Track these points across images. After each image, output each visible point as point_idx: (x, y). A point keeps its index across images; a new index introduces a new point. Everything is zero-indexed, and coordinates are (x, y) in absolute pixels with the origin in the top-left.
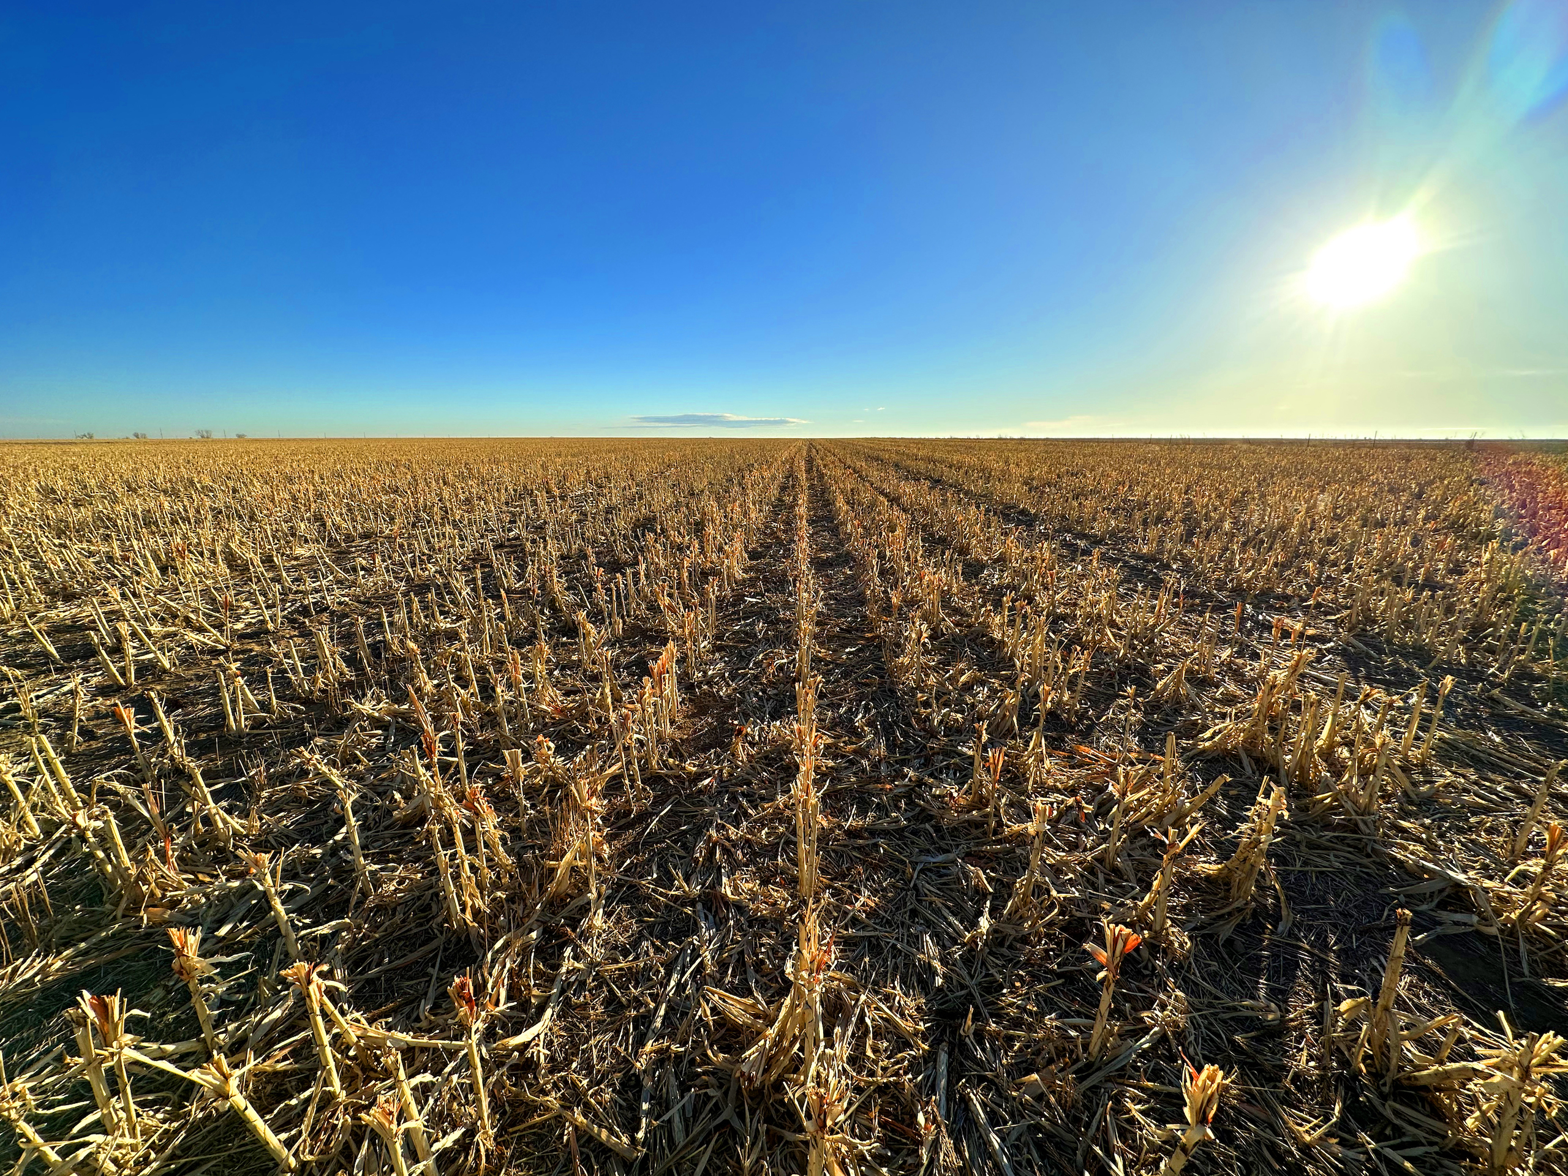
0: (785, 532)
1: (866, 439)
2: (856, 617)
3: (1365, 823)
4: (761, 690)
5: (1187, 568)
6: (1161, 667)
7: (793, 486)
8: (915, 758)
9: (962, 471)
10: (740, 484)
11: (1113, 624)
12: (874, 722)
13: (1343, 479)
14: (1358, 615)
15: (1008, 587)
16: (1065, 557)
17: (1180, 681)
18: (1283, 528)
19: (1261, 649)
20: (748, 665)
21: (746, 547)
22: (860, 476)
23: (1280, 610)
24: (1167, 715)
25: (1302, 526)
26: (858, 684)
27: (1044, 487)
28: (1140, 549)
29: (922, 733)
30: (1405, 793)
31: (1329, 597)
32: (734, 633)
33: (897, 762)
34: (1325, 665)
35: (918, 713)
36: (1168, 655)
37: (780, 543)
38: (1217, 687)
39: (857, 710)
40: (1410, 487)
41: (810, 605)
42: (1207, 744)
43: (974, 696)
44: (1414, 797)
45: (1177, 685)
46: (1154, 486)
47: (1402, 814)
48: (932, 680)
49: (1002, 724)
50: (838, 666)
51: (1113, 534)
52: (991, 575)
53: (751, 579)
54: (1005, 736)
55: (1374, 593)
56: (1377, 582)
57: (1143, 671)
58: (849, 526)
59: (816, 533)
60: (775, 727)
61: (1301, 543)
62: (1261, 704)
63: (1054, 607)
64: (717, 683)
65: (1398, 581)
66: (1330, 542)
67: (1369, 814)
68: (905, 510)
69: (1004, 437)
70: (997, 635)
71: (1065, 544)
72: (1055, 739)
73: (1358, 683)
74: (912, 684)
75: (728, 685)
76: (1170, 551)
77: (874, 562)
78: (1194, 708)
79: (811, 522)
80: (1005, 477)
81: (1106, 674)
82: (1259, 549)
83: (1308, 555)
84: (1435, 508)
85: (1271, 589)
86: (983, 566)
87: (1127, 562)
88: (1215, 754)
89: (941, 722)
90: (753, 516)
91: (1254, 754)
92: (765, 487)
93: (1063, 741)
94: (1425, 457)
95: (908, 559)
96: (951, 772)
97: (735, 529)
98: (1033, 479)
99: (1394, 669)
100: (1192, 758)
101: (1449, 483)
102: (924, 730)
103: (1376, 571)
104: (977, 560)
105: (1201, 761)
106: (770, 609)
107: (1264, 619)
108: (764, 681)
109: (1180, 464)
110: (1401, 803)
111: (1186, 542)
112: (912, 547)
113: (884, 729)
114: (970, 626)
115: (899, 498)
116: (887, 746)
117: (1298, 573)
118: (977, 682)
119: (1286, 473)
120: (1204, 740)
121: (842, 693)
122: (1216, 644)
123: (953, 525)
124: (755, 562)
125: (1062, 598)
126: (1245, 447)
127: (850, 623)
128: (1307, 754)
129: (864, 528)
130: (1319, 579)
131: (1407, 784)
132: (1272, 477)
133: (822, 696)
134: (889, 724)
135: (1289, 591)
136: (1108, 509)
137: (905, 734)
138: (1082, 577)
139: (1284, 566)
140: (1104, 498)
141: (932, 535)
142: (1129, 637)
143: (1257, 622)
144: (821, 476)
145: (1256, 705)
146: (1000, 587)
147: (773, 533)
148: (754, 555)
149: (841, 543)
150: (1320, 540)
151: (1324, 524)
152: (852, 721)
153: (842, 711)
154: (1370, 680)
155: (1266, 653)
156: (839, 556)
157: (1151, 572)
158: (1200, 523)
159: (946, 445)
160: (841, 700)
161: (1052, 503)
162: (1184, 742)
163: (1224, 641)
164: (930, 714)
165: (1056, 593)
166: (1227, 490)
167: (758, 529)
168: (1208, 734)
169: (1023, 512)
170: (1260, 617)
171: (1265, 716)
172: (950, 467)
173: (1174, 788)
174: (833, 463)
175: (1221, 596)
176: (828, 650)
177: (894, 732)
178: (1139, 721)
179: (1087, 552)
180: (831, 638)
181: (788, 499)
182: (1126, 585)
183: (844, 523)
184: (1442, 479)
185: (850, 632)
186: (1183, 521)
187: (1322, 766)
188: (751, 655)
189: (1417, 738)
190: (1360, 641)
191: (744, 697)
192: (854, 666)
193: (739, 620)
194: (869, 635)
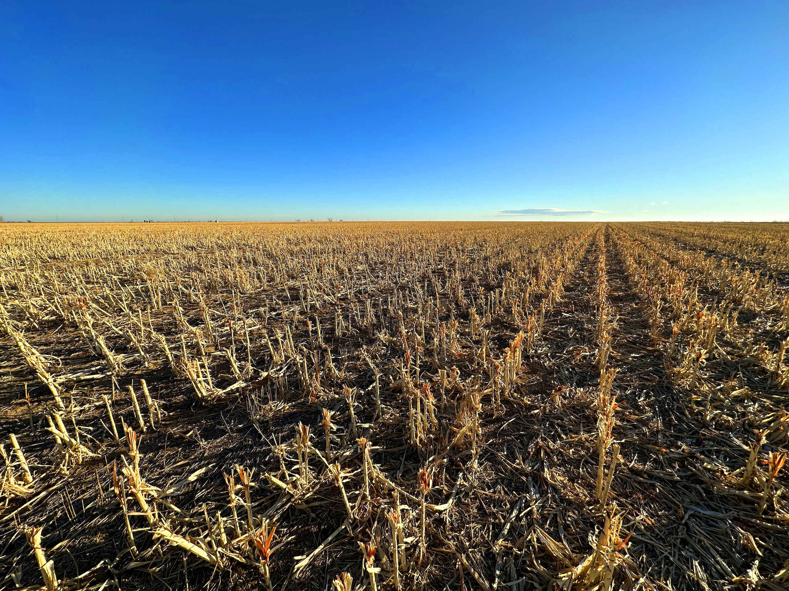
0: (590, 277)
2: (640, 335)
4: (571, 368)
7: (595, 251)
8: (688, 438)
9: (735, 246)
10: (560, 248)
12: (653, 405)
20: (562, 351)
21: (563, 284)
22: (646, 246)
26: (641, 378)
29: (695, 422)
32: (554, 332)
33: (672, 436)
35: (692, 408)
37: (585, 283)
39: (640, 394)
43: (745, 407)
48: (705, 388)
50: (625, 363)
52: (764, 322)
53: (565, 302)
58: (637, 277)
59: (611, 280)
60: (579, 391)
64: (543, 358)
70: (770, 368)
74: (687, 387)
75: (550, 361)
77: (658, 302)
79: (608, 273)
86: (755, 315)
89: (713, 419)
92: (576, 250)
96: (722, 456)
102: (697, 420)
104: (750, 310)
106: (578, 321)
108: (573, 363)
113: (661, 411)
114: (741, 357)
116: (664, 423)
118: (749, 398)
121: (628, 381)
123: (727, 283)
124: (568, 293)
127: (636, 338)
129: (649, 279)
134: (666, 409)
137: (679, 419)
144: (615, 245)
146: (773, 332)
147: (581, 277)
148: (567, 289)
149: (630, 288)
152: (635, 401)
153: (628, 392)
156: (627, 295)
160: (628, 385)
164: (703, 411)
172: (725, 242)
176: (619, 352)
180: (621, 346)
181: (591, 258)
188: (565, 346)
191: (560, 369)
192: (637, 366)
193: (557, 325)
194: (651, 349)
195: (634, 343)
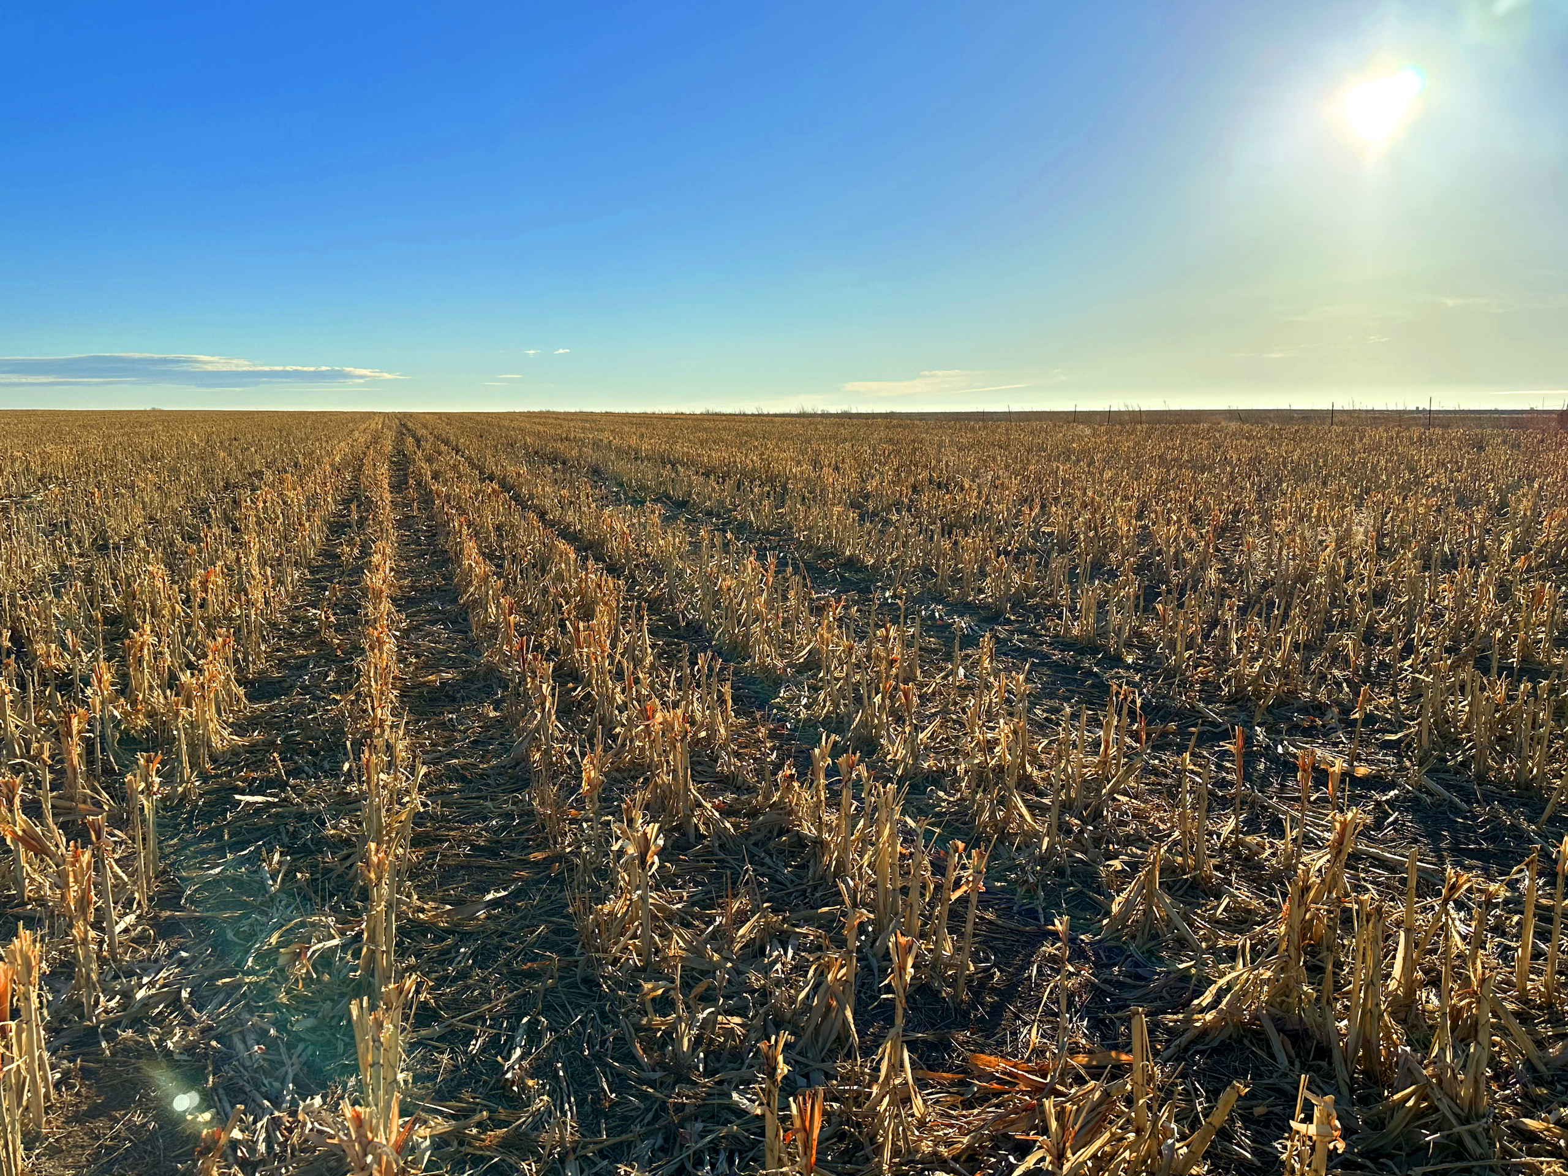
0: (339, 628)
1: (530, 415)
2: (510, 816)
3: (1473, 1135)
4: (275, 1023)
5: (1150, 665)
6: (1117, 864)
7: (362, 521)
8: (644, 1137)
9: (730, 483)
10: (228, 520)
11: (1026, 784)
12: (550, 1064)
13: (1388, 482)
14: (1430, 733)
15: (827, 723)
16: (935, 651)
17: (1152, 893)
18: (1303, 577)
19: (1288, 812)
20: (240, 963)
21: (240, 670)
22: (517, 498)
23: (1310, 733)
24: (1137, 964)
25: (1332, 571)
26: (515, 977)
27: (889, 511)
28: (1068, 629)
29: (658, 1075)
30: (1528, 1063)
31: (1386, 701)
32: (206, 885)
33: (602, 1154)
34: (1389, 831)
35: (650, 1029)
36: (1128, 841)
37: (326, 653)
38: (1218, 897)
39: (511, 1039)
40: (1488, 495)
41: (397, 797)
42: (1209, 1017)
43: (766, 970)
44: (1542, 1068)
45: (1148, 899)
46: (1084, 506)
47: (1529, 1105)
48: (677, 945)
49: (825, 1028)
50: (465, 937)
51: (1017, 603)
52: (794, 699)
53: (252, 749)
54: (832, 1055)
55: (1451, 690)
56: (1453, 667)
57: (1087, 875)
58: (492, 610)
59: (416, 628)
60: (308, 1111)
61: (1333, 603)
62: (1290, 926)
63: (916, 759)
64: (159, 1020)
65: (1483, 665)
66: (1378, 598)
67: (1479, 1117)
68: (613, 570)
69: (809, 409)
70: (808, 829)
71: (931, 626)
72: (932, 1046)
73: (1441, 860)
74: (635, 960)
75: (189, 1021)
76: (1119, 632)
77: (545, 689)
78: (1182, 945)
79: (402, 602)
80: (815, 494)
81: (1021, 891)
82: (1268, 620)
83: (1345, 624)
84: (1526, 531)
85: (1293, 693)
86: (776, 681)
87: (1046, 656)
88: (1224, 1036)
89: (697, 1042)
90: (257, 595)
91: (1289, 1027)
92: (287, 526)
93: (948, 1047)
94: (1504, 442)
95: (619, 675)
96: (722, 1156)
97: (211, 627)
98: (867, 497)
99: (1494, 829)
100: (1186, 1049)
101: (1541, 488)
102: (661, 1065)
103: (1448, 650)
104: (765, 669)
105: (1202, 1053)
106: (301, 816)
107: (1287, 753)
108: (283, 998)
109: (1127, 461)
110: (1524, 1085)
111: (1145, 610)
112: (628, 650)
113: (572, 1076)
114: (753, 813)
115: (602, 543)
116: (580, 1117)
117: (1334, 658)
118: (772, 936)
119: (1301, 475)
120: (1202, 1011)
121: (475, 1002)
122: (1209, 810)
123: (715, 599)
124: (263, 707)
125: (932, 737)
126: (1233, 426)
127: (496, 831)
128: (1371, 1015)
129: (527, 611)
130: (1367, 669)
131: (1528, 1047)
132: (1280, 483)
133: (424, 1016)
134: (587, 1064)
135: (1322, 696)
136: (1007, 553)
137: (619, 1082)
138: (965, 690)
139: (1309, 648)
140: (999, 531)
141: (673, 620)
142: (1055, 810)
143: (1274, 759)
144: (427, 498)
145: (1283, 928)
146: (811, 723)
147: (311, 632)
148: (259, 689)
149: (473, 648)
150: (1362, 596)
151: (1363, 568)
152: (498, 1069)
153: (475, 1046)
154: (1459, 854)
155: (1293, 819)
156: (469, 679)
157: (1089, 673)
158: (1166, 573)
159: (697, 429)
160: (473, 1021)
161: (904, 544)
162: (1170, 1019)
163: (1225, 803)
164: (674, 1027)
165: (919, 728)
166: (1208, 509)
167: (274, 625)
168: (1207, 998)
169: (852, 563)
170: (1280, 750)
171: (1298, 949)
172: (707, 475)
173: (1154, 1123)
174: (454, 467)
175: (1212, 712)
176: (444, 902)
177: (596, 1083)
178: (1087, 985)
179: (970, 641)
180: (447, 875)
181: (348, 552)
182: (1048, 703)
183: (480, 603)
184: (1531, 480)
185: (495, 854)
186: (1138, 570)
187: (1398, 1033)
188: (251, 937)
189: (1537, 955)
190: (1439, 781)
191: (230, 1046)
192: (503, 934)
193: (220, 851)
194: (539, 856)
195: (491, 851)
